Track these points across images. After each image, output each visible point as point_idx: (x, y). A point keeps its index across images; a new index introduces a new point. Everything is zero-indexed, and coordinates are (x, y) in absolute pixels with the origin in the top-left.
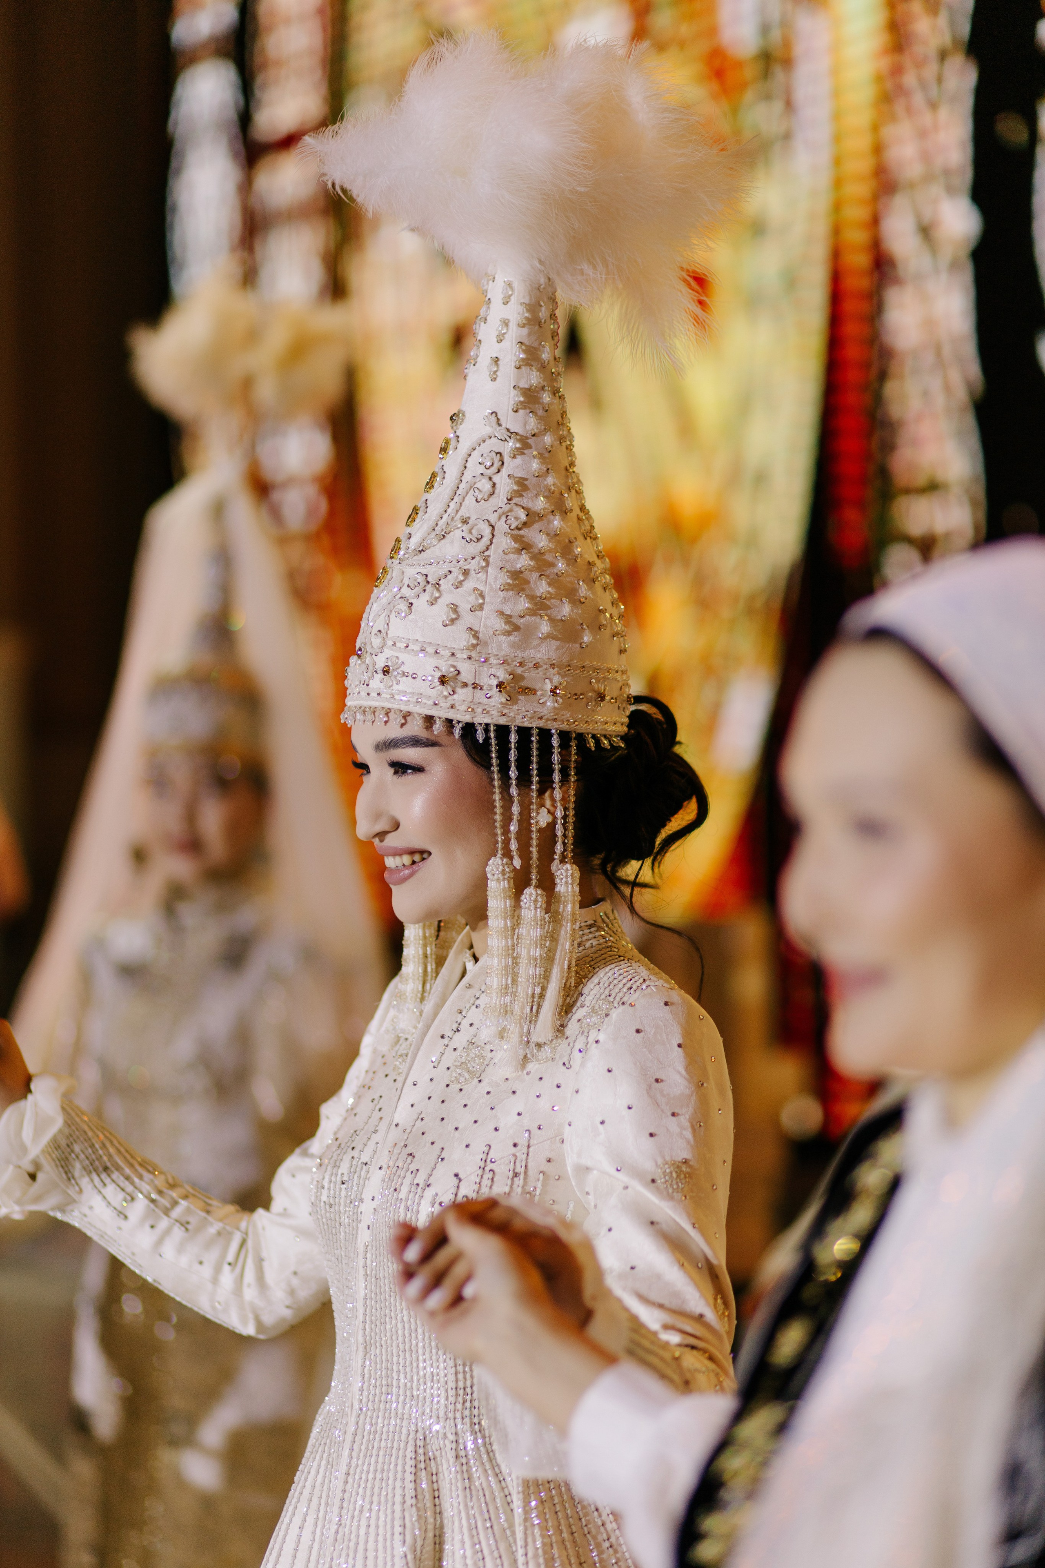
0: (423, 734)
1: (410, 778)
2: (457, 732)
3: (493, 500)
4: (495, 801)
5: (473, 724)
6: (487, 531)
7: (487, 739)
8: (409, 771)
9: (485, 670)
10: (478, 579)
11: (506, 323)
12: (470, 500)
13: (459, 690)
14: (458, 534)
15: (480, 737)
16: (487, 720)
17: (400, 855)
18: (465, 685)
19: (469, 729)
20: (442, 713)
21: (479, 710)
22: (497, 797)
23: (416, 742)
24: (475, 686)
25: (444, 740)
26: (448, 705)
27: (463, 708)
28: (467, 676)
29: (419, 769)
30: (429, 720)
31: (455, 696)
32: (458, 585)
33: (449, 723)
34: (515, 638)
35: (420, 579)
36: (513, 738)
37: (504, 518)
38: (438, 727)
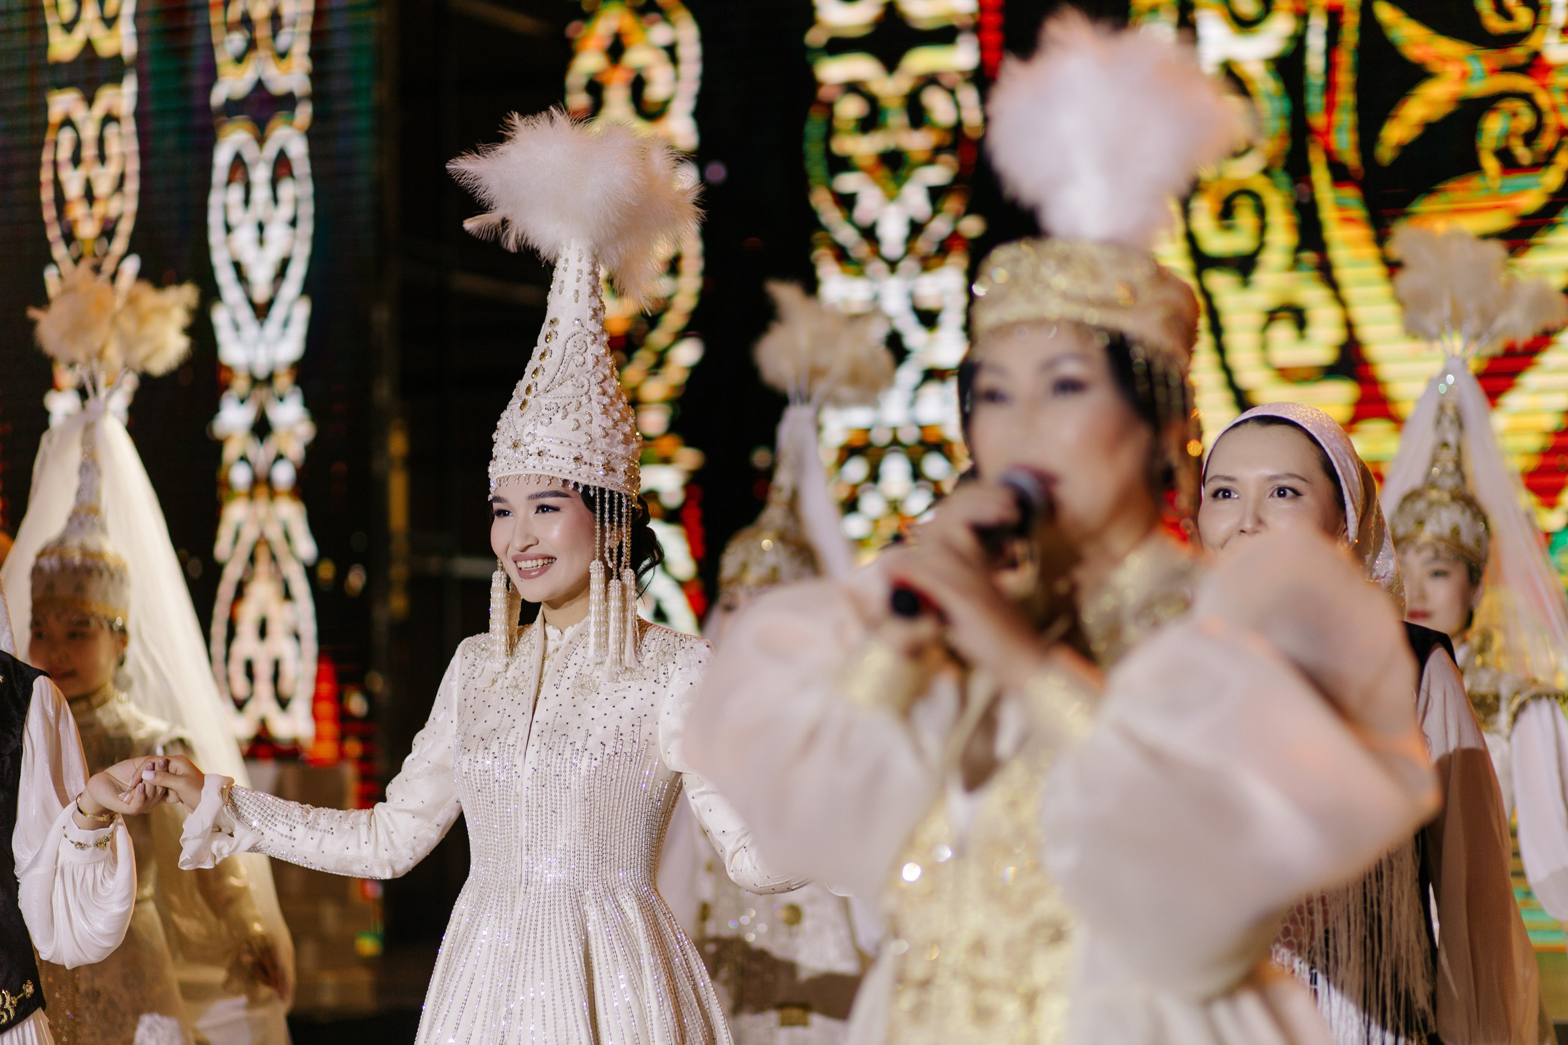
0: (562, 490)
1: (550, 515)
2: (580, 490)
3: (585, 366)
4: (596, 529)
5: (589, 486)
6: (586, 383)
7: (595, 495)
8: (550, 510)
9: (595, 457)
10: (588, 407)
11: (580, 272)
12: (572, 365)
13: (583, 466)
14: (569, 382)
15: (592, 493)
16: (595, 484)
17: (536, 559)
18: (586, 463)
19: (586, 488)
20: (573, 479)
21: (592, 478)
22: (598, 527)
23: (557, 494)
24: (590, 464)
25: (572, 494)
26: (577, 473)
27: (585, 476)
28: (586, 458)
29: (556, 509)
30: (565, 482)
31: (580, 470)
32: (578, 409)
33: (576, 485)
34: (607, 440)
35: (553, 406)
36: (607, 496)
37: (593, 377)
38: (571, 486)
